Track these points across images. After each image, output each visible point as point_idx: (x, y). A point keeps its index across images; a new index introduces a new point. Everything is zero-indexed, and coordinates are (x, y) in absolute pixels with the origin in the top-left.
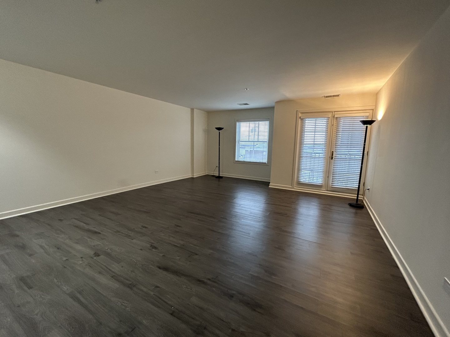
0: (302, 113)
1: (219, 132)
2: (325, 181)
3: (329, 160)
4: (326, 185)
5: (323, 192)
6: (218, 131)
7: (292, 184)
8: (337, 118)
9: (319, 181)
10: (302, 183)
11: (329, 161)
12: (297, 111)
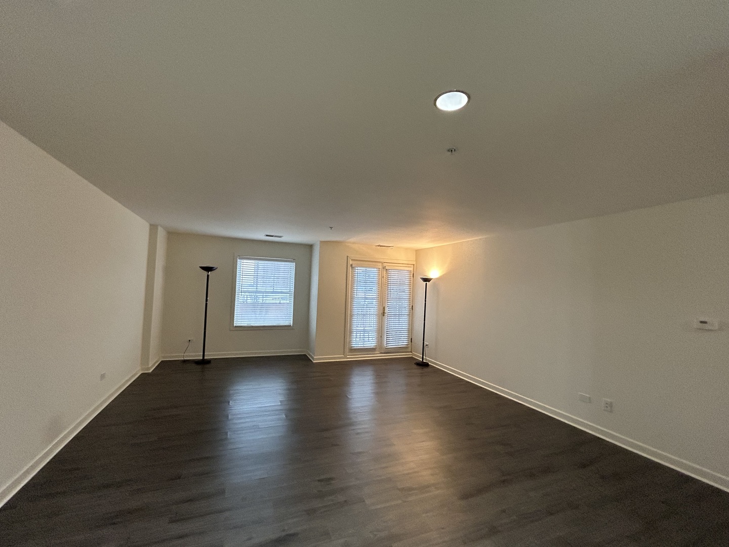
0: (352, 260)
1: (208, 276)
2: (378, 342)
3: (381, 316)
4: (379, 347)
5: (378, 356)
6: (205, 273)
7: (344, 352)
8: (387, 270)
9: (371, 343)
10: (355, 349)
11: (381, 318)
12: (348, 256)
